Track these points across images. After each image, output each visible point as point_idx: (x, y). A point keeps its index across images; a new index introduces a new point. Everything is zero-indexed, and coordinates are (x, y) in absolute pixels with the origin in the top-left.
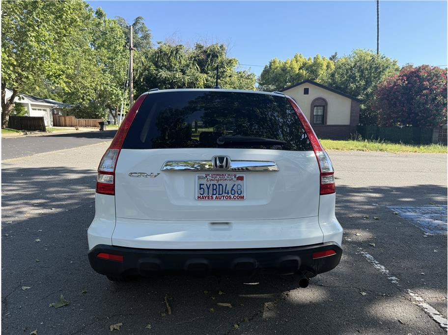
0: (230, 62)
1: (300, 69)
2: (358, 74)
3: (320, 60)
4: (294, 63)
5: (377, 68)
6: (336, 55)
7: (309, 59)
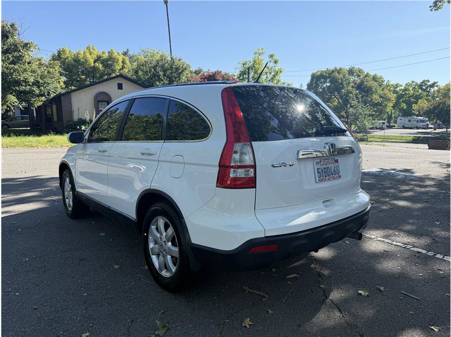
0: (26, 46)
1: (95, 62)
2: (161, 73)
3: (115, 55)
4: (88, 54)
5: (177, 69)
6: (128, 52)
7: (103, 53)
